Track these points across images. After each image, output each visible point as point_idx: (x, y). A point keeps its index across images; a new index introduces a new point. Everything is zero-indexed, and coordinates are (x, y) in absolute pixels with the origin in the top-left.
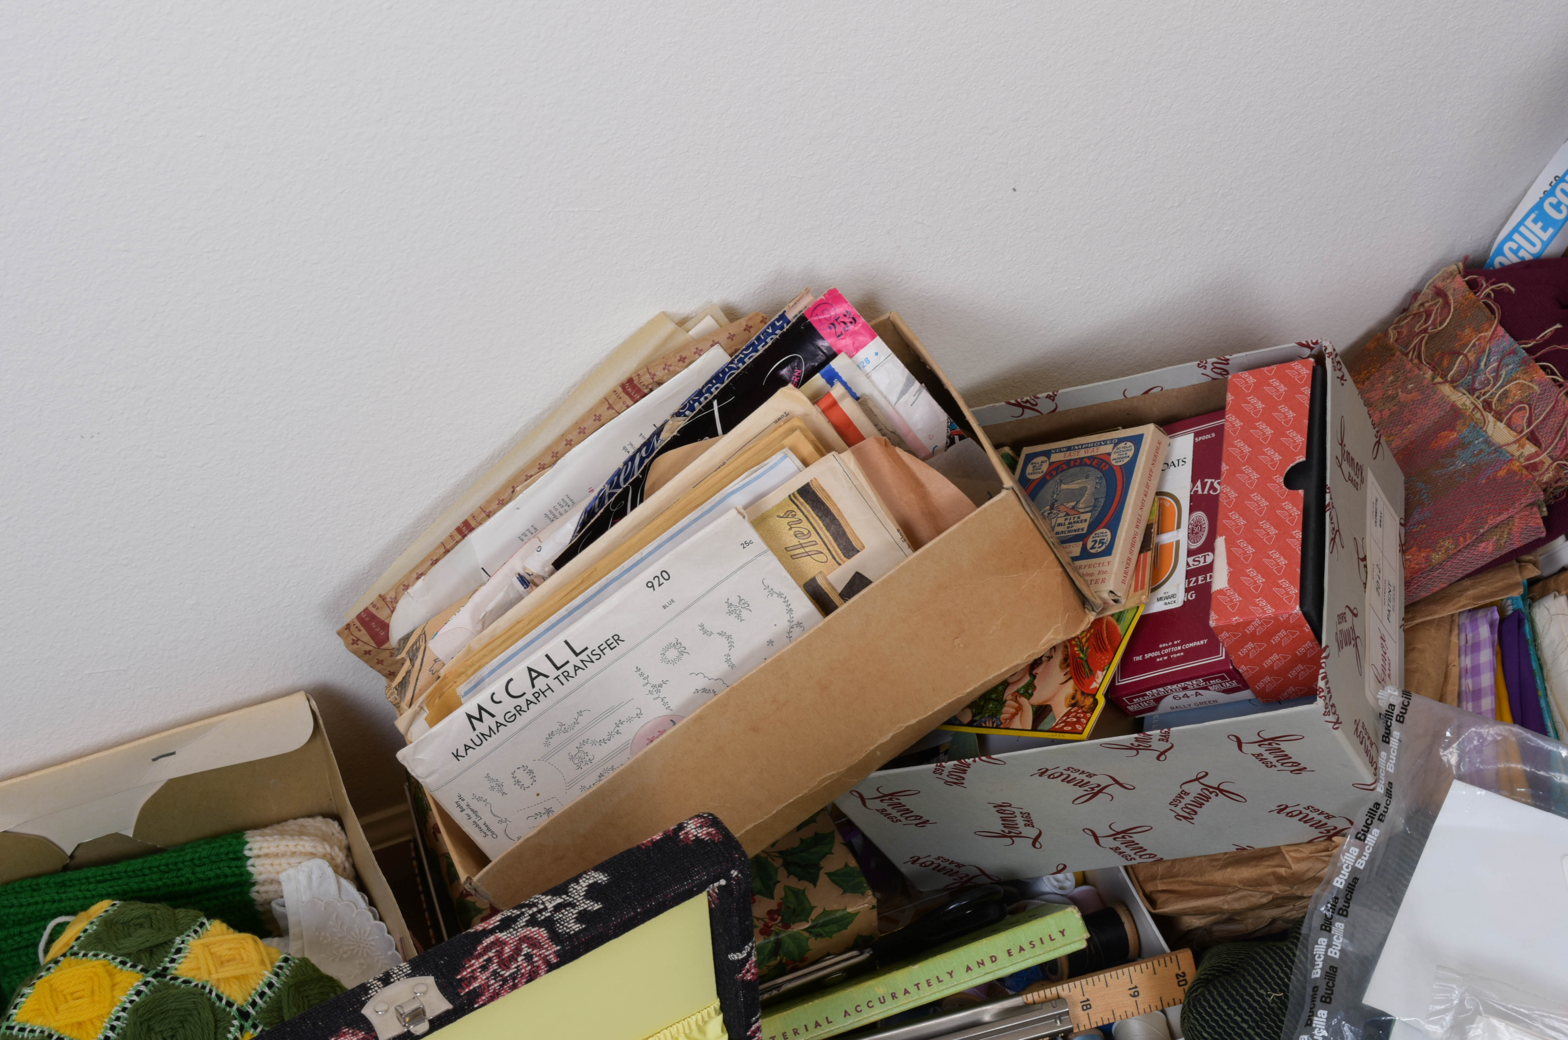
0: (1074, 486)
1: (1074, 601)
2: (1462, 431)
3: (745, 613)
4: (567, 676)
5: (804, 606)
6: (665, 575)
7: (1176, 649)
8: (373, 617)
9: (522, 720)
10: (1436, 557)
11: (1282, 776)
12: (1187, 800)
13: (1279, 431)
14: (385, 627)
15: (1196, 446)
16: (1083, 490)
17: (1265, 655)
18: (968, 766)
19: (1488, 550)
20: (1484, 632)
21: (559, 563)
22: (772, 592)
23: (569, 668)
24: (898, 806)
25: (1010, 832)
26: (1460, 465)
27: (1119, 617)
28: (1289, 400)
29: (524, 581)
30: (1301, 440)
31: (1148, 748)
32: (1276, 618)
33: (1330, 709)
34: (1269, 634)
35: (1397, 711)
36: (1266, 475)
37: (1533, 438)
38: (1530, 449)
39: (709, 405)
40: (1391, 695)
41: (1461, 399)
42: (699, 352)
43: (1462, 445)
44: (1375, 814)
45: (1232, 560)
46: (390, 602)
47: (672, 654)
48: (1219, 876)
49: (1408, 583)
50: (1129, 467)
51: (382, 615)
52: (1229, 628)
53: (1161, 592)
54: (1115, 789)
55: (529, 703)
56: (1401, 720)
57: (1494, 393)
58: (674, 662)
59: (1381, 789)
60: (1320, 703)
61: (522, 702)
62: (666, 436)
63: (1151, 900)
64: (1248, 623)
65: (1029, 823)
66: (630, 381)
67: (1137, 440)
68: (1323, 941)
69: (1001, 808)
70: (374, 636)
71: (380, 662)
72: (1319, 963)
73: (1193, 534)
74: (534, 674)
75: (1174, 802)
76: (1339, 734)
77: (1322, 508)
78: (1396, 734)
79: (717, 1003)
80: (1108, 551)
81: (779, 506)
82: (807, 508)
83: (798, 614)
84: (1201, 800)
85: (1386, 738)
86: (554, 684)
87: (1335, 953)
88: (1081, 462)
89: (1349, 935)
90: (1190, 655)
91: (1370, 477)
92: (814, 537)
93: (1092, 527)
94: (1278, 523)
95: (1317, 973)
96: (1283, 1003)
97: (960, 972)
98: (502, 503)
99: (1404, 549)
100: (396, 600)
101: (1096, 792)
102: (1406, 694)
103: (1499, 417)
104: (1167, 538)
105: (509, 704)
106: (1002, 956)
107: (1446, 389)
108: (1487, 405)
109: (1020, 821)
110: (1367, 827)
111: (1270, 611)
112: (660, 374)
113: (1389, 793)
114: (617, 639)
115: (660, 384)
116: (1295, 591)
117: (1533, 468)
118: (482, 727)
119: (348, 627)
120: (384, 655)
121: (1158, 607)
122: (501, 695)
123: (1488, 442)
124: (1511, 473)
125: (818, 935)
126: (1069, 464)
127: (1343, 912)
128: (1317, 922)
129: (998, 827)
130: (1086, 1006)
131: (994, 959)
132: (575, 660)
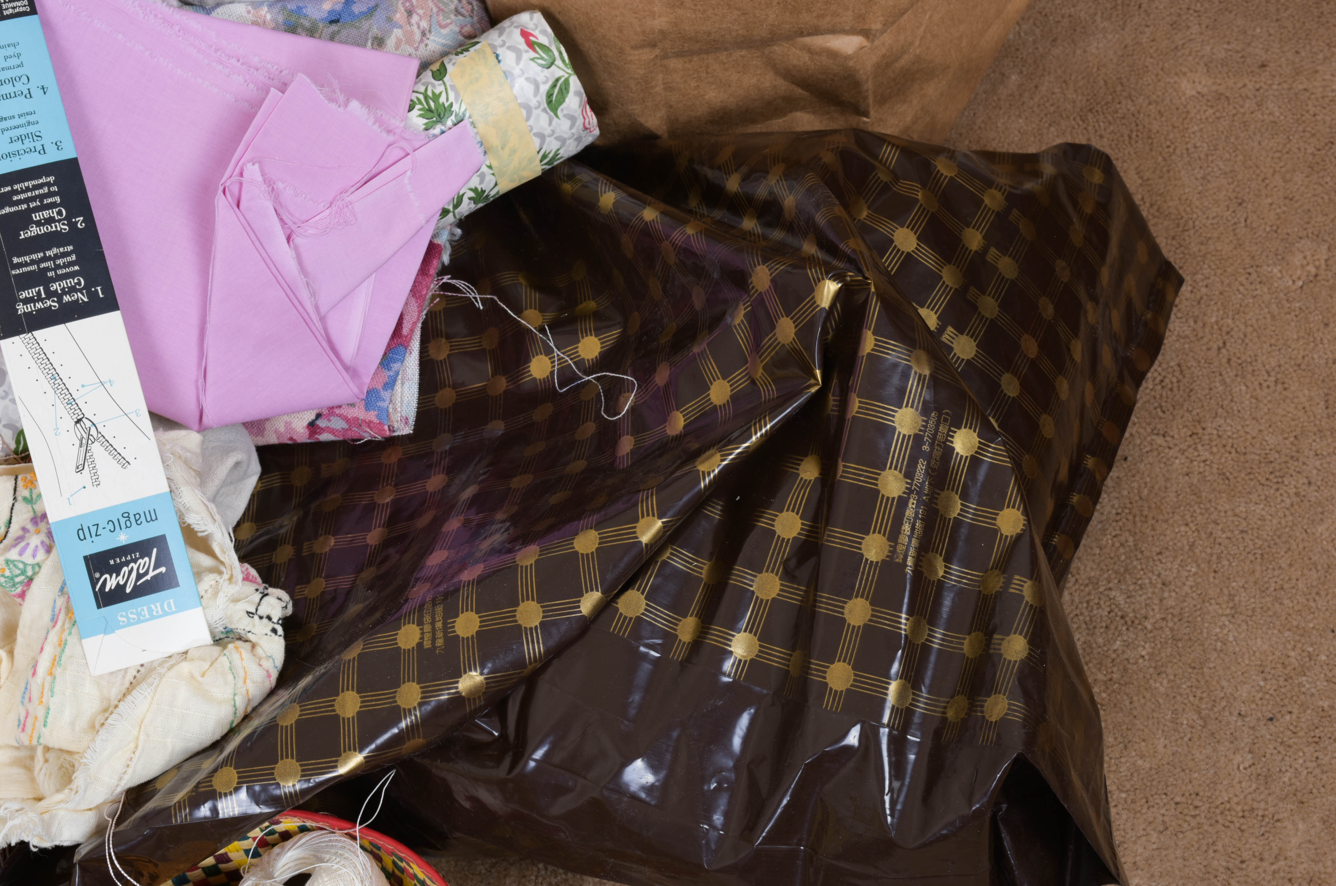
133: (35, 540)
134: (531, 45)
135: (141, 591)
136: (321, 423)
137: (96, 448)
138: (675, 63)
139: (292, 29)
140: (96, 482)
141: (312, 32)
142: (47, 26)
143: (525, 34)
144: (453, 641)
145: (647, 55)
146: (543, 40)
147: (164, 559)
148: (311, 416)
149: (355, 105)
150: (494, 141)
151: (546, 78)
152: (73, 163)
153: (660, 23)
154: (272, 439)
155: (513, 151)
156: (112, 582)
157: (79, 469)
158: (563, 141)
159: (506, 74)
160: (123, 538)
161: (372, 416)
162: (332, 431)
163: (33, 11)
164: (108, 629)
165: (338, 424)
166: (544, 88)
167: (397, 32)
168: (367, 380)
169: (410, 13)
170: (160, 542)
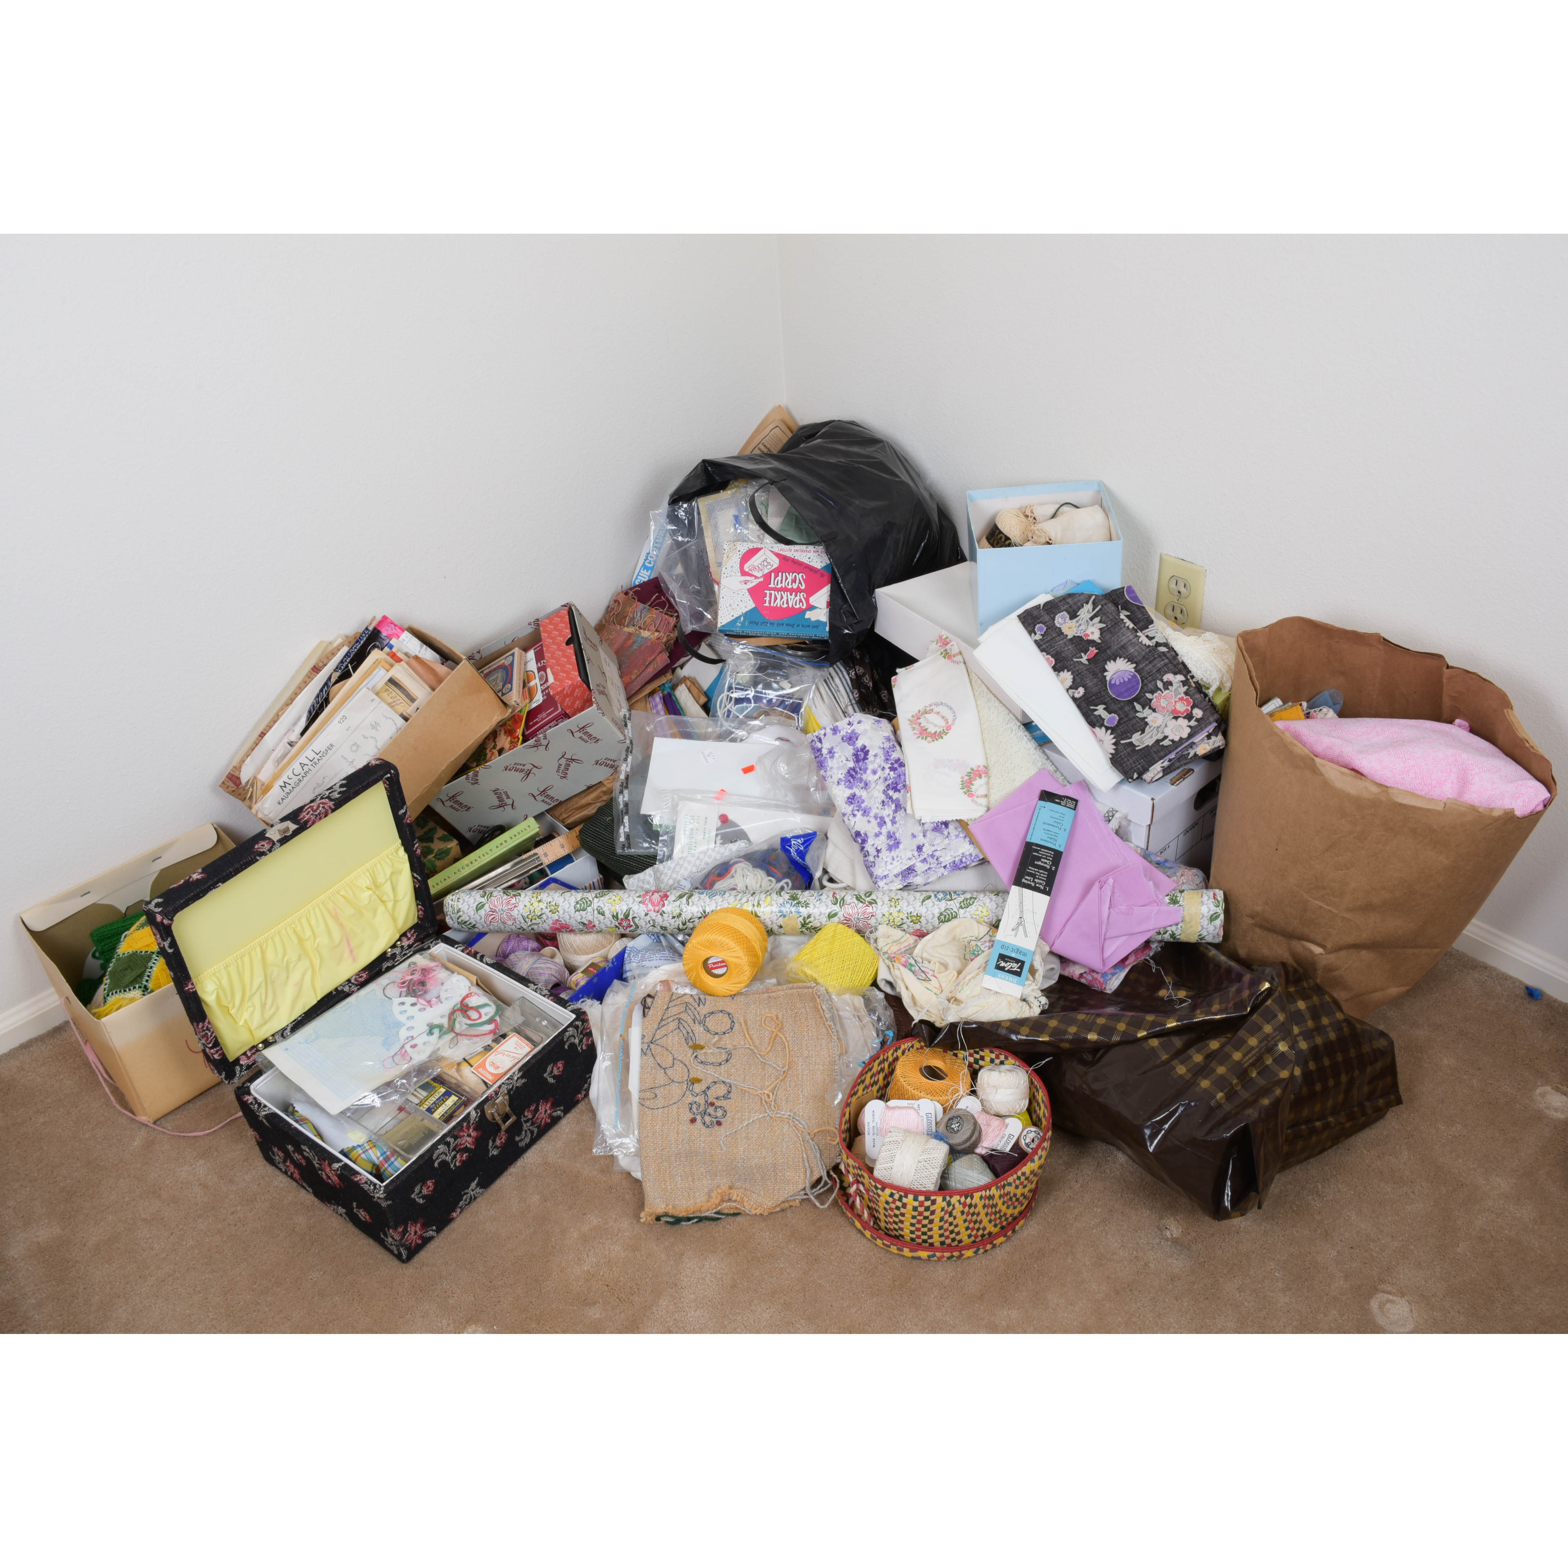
0: (494, 677)
1: (502, 705)
2: (634, 638)
3: (378, 728)
4: (316, 764)
5: (401, 721)
6: (344, 717)
7: (544, 715)
8: (233, 775)
9: (302, 784)
10: (633, 677)
11: (591, 745)
12: (562, 768)
13: (560, 631)
14: (239, 778)
15: (535, 653)
16: (497, 677)
17: (573, 703)
18: (478, 772)
19: (651, 671)
20: (658, 699)
21: (302, 734)
22: (387, 718)
23: (316, 760)
24: (457, 802)
25: (502, 805)
26: (635, 647)
27: (521, 711)
28: (562, 622)
29: (291, 744)
30: (568, 631)
31: (541, 745)
32: (572, 684)
33: (599, 708)
34: (573, 691)
35: (627, 716)
36: (559, 645)
37: (657, 631)
38: (657, 634)
39: (347, 666)
40: (624, 711)
41: (631, 630)
42: (339, 650)
43: (634, 642)
44: (629, 751)
45: (553, 673)
46: (238, 768)
47: (354, 748)
48: (584, 801)
49: (626, 689)
50: (512, 664)
51: (236, 774)
52: (558, 693)
53: (534, 700)
54: (534, 770)
55: (303, 777)
56: (629, 719)
57: (641, 623)
58: (355, 751)
59: (628, 742)
60: (594, 705)
61: (300, 777)
62: (333, 680)
63: (562, 822)
64: (564, 689)
65: (508, 797)
66: (314, 667)
67: (513, 655)
68: (621, 797)
69: (495, 791)
70: (235, 783)
71: (239, 795)
72: (621, 803)
73: (540, 679)
74: (302, 765)
75: (558, 771)
76: (605, 718)
77: (581, 650)
78: (629, 725)
79: (400, 841)
80: (511, 690)
81: (382, 688)
82: (393, 687)
83: (399, 725)
84: (568, 766)
85: (626, 725)
86: (311, 768)
87: (626, 799)
88: (495, 669)
89: (630, 794)
90: (548, 715)
91: (600, 649)
92: (398, 697)
93: (503, 686)
94: (566, 657)
95: (621, 806)
96: (612, 820)
97: (495, 850)
98: (275, 722)
99: (621, 677)
100: (240, 767)
101: (528, 774)
102: (629, 710)
103: (644, 629)
104: (532, 684)
105: (295, 779)
106: (509, 840)
107: (626, 629)
108: (640, 628)
109: (504, 797)
110: (627, 756)
111: (570, 682)
112: (325, 662)
113: (631, 743)
114: (332, 745)
115: (325, 665)
116: (577, 673)
117: (658, 639)
118: (287, 790)
119: (223, 783)
120: (241, 791)
121: (534, 705)
122: (291, 776)
123: (643, 638)
124: (652, 643)
125: (439, 859)
126: (490, 672)
127: (626, 787)
128: (618, 791)
129: (497, 803)
130: (546, 855)
131: (506, 841)
132: (317, 757)
133: (987, 944)
134: (1214, 898)
135: (1009, 972)
136: (1085, 975)
137: (1021, 927)
138: (1258, 930)
139: (1145, 858)
140: (1015, 936)
141: (1150, 862)
142: (1075, 816)
143: (1214, 895)
144: (1094, 1023)
145: (1250, 921)
146: (1219, 899)
147: (1021, 967)
148: (1082, 971)
149: (1151, 883)
150: (1187, 919)
151: (1214, 909)
152: (1061, 853)
153: (1259, 909)
154: (1066, 973)
155: (1191, 927)
156: (1003, 964)
157: (1013, 930)
158: (1209, 934)
159: (1202, 902)
160: (1013, 955)
161: (1102, 980)
162: (1086, 979)
163: (1075, 809)
164: (994, 976)
165: (1089, 978)
166: (1212, 913)
167: (1175, 878)
168: (1106, 969)
169: (1182, 875)
170: (1023, 963)
